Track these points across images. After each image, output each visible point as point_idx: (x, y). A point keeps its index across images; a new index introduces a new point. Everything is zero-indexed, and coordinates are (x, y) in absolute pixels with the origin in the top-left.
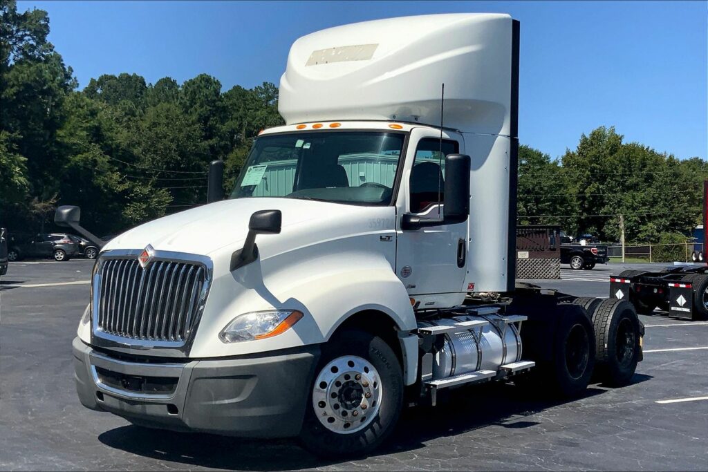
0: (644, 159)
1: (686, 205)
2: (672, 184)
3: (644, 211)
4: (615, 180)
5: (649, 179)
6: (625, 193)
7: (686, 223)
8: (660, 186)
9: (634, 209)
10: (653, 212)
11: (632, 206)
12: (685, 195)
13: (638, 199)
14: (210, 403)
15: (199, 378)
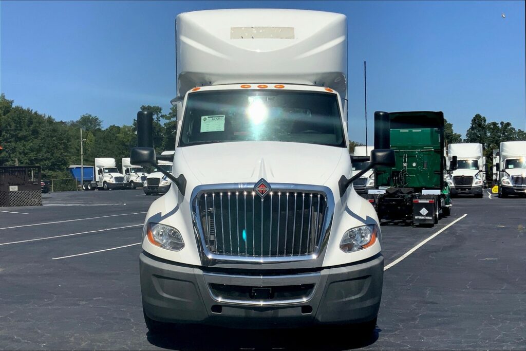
0: (31, 119)
1: (62, 151)
2: (52, 137)
3: (32, 155)
4: (10, 133)
5: (35, 133)
6: (18, 143)
7: (62, 164)
8: (44, 138)
9: (25, 154)
10: (40, 156)
11: (23, 152)
12: (61, 144)
13: (28, 147)
14: (341, 300)
15: (334, 282)
